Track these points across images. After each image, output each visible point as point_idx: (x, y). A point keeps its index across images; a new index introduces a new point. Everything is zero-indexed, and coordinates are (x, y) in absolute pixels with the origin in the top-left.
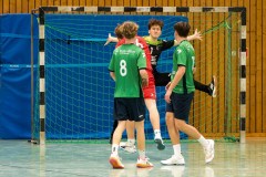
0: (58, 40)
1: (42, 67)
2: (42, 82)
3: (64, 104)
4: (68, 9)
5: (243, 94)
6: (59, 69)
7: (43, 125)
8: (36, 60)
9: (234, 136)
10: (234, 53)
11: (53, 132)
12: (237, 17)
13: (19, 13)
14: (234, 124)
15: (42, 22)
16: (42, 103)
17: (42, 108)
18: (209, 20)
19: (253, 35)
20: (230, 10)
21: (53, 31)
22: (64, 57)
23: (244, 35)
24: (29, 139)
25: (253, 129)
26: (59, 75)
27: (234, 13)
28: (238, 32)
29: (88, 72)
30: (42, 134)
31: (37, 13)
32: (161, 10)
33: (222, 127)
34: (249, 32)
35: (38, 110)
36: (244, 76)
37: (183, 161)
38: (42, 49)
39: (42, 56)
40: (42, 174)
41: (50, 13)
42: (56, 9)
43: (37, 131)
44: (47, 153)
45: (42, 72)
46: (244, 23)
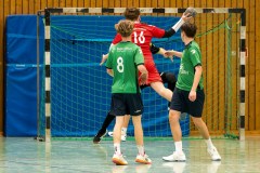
0: (63, 41)
1: (48, 67)
2: (48, 81)
3: (69, 103)
4: (73, 10)
5: (243, 92)
6: (65, 68)
7: (48, 123)
8: (42, 60)
9: (234, 134)
10: (233, 53)
11: (58, 129)
12: (236, 17)
13: (25, 14)
14: (234, 121)
15: (48, 24)
16: (48, 101)
17: (48, 107)
18: (210, 21)
19: (252, 35)
20: (230, 11)
21: (58, 32)
22: (69, 57)
23: (243, 36)
24: (35, 137)
25: (252, 126)
26: (64, 74)
27: (234, 15)
28: (238, 32)
29: (92, 72)
30: (48, 131)
31: (43, 14)
32: (163, 11)
33: (222, 124)
34: (248, 33)
35: (44, 108)
36: (243, 75)
37: (184, 158)
38: (47, 49)
39: (48, 55)
40: (48, 170)
41: (55, 14)
42: (61, 10)
43: (43, 129)
44: (53, 150)
45: (48, 71)
46: (243, 24)
